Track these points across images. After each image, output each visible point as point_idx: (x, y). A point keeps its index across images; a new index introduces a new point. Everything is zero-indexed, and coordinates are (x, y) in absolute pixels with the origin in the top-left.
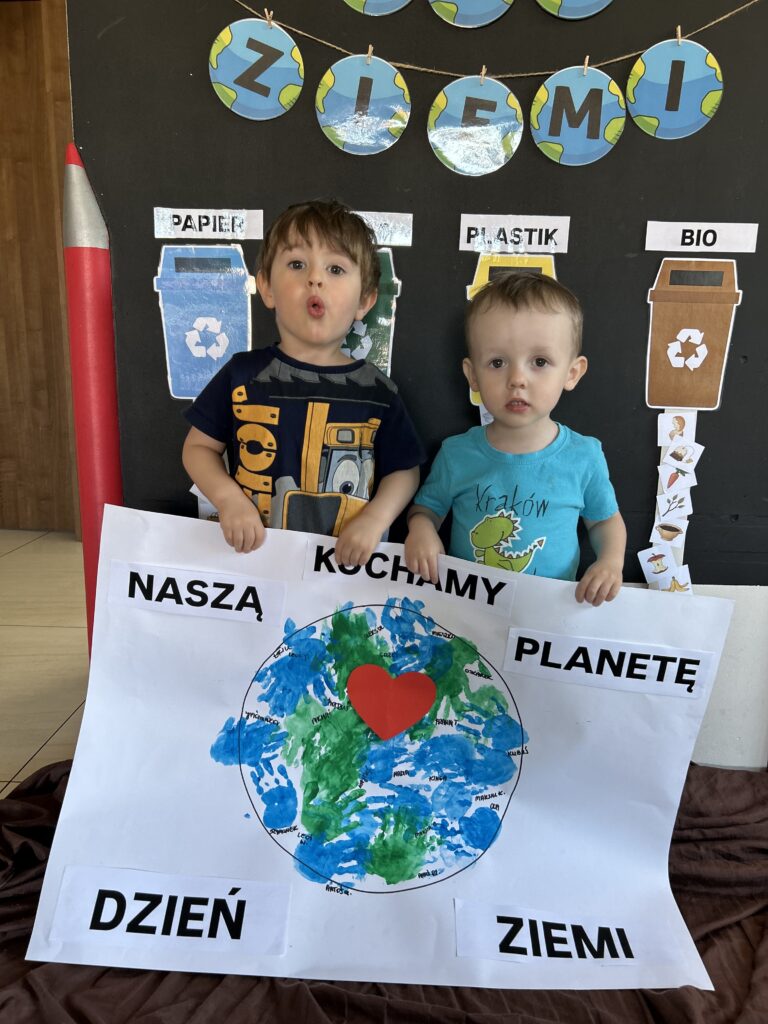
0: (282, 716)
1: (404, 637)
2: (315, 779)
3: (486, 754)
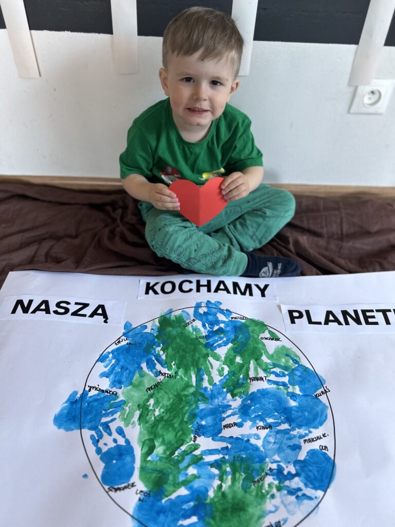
1: (212, 324)
2: (151, 437)
3: (298, 400)
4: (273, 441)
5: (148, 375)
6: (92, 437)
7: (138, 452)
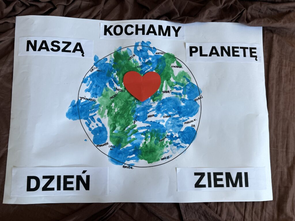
0: (97, 98)
1: (144, 58)
2: (114, 122)
4: (170, 123)
5: (110, 90)
6: (86, 123)
7: (108, 129)
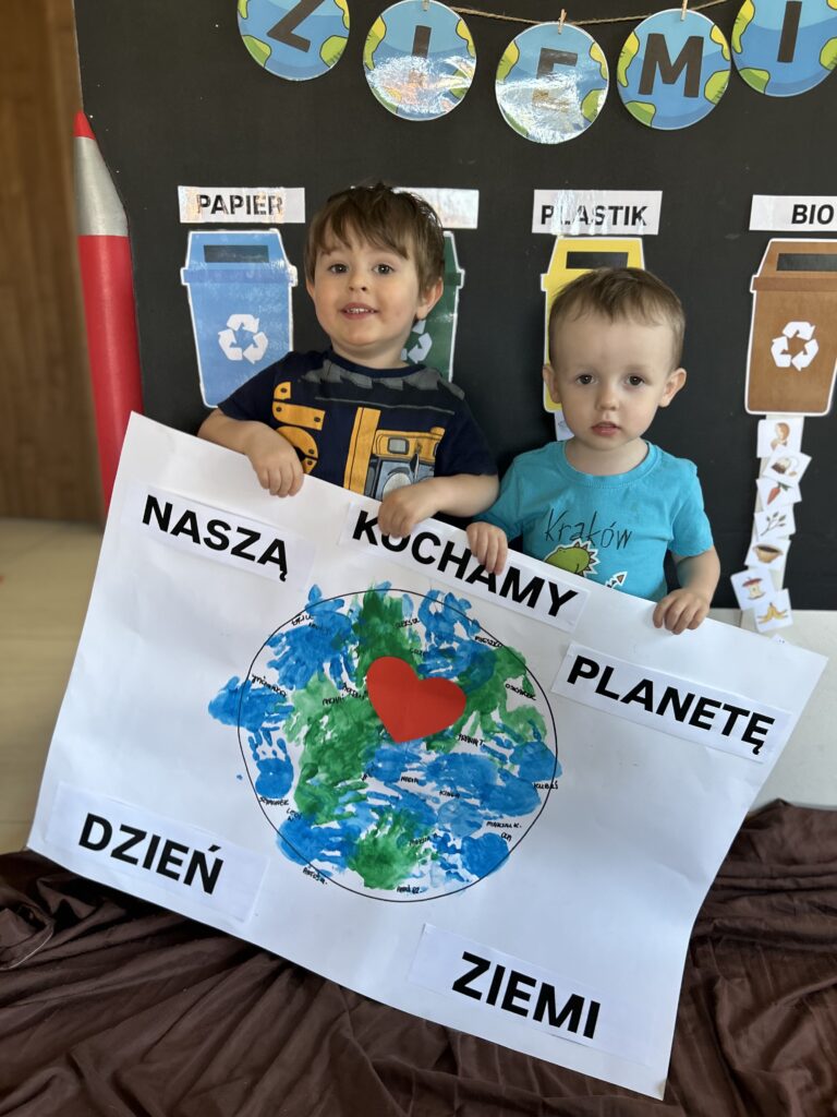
0: (291, 689)
1: (441, 638)
2: (316, 762)
3: (509, 782)
4: (453, 810)
